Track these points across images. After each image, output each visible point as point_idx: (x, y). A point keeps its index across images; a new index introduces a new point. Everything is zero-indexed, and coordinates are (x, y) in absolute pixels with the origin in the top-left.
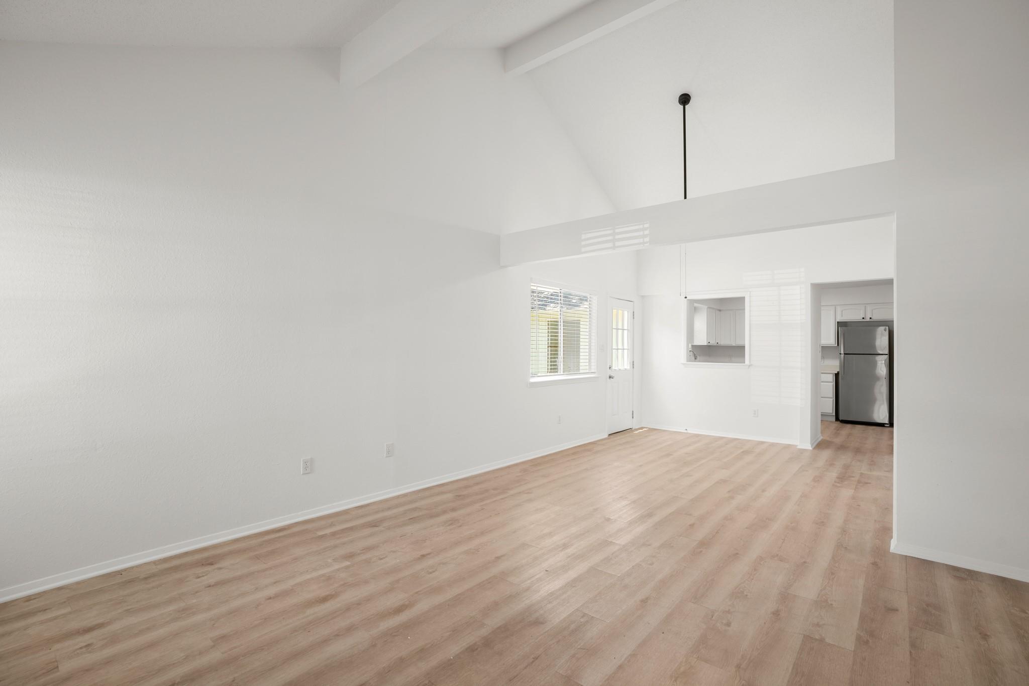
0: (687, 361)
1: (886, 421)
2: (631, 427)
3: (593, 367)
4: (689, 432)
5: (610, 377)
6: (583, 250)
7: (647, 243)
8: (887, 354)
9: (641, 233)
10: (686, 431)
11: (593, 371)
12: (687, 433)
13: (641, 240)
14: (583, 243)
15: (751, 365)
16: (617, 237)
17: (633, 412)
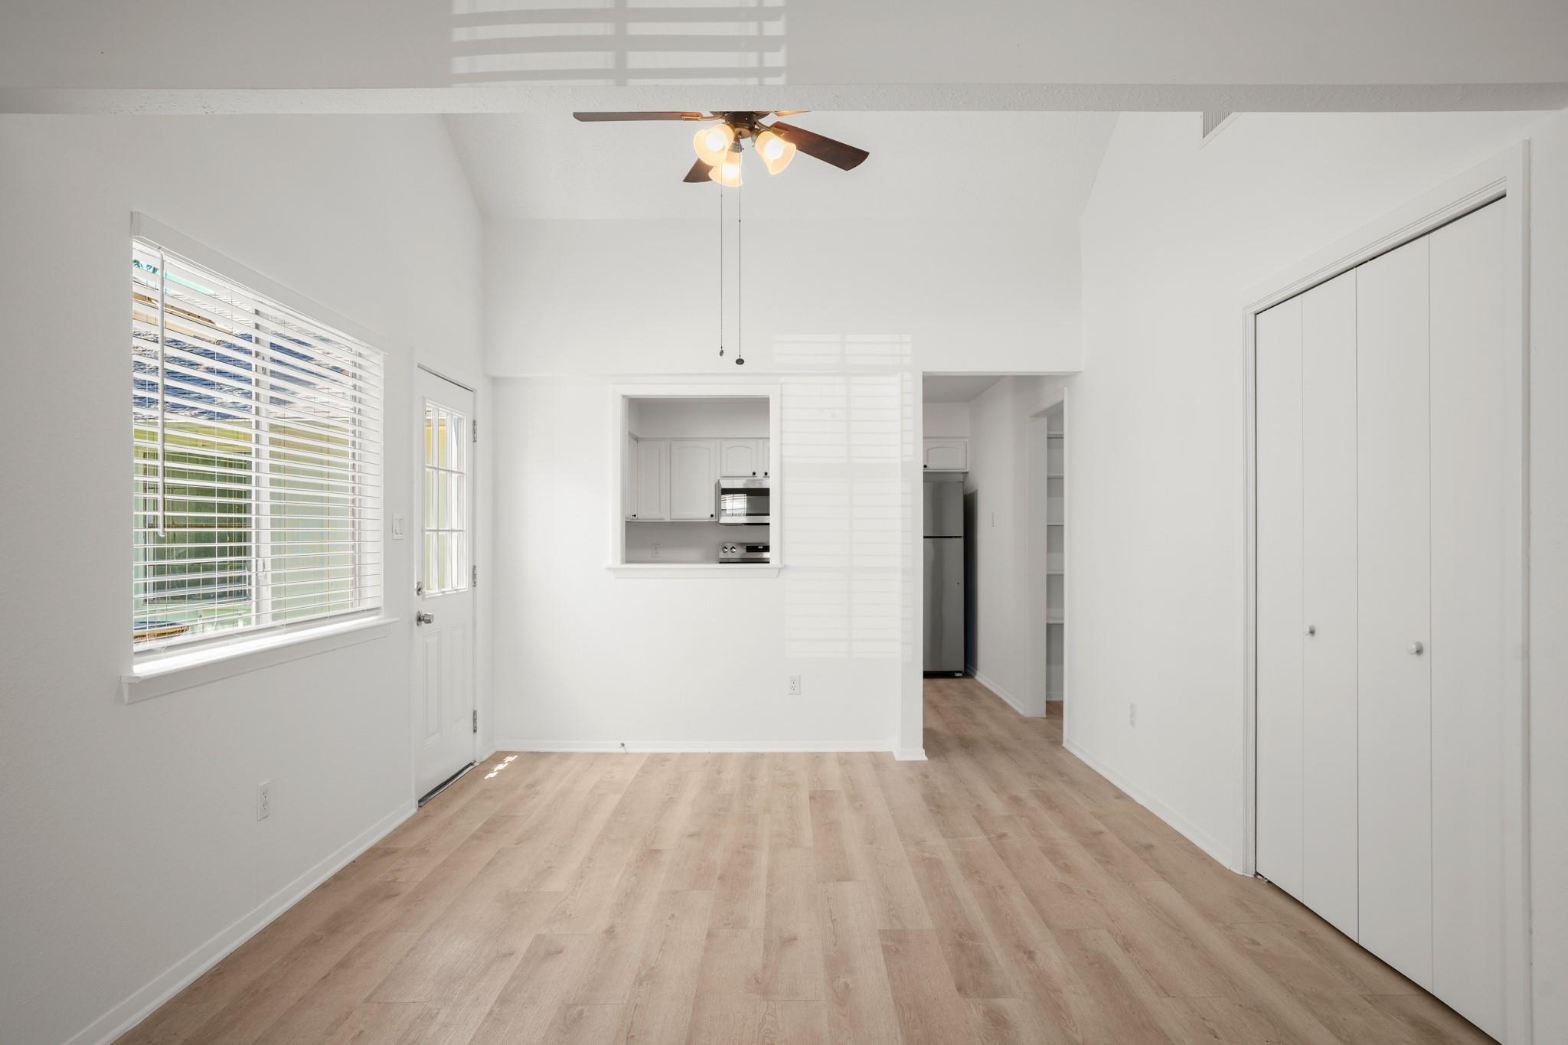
0: (622, 563)
1: (959, 664)
2: (471, 761)
3: (369, 593)
4: (629, 750)
5: (419, 619)
6: (461, 65)
7: (775, 72)
8: (960, 537)
9: (751, 29)
10: (622, 750)
11: (369, 605)
12: (627, 753)
13: (751, 60)
14: (461, 34)
15: (785, 567)
16: (635, 29)
17: (475, 713)
